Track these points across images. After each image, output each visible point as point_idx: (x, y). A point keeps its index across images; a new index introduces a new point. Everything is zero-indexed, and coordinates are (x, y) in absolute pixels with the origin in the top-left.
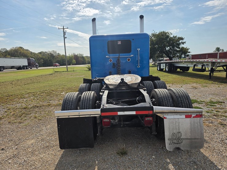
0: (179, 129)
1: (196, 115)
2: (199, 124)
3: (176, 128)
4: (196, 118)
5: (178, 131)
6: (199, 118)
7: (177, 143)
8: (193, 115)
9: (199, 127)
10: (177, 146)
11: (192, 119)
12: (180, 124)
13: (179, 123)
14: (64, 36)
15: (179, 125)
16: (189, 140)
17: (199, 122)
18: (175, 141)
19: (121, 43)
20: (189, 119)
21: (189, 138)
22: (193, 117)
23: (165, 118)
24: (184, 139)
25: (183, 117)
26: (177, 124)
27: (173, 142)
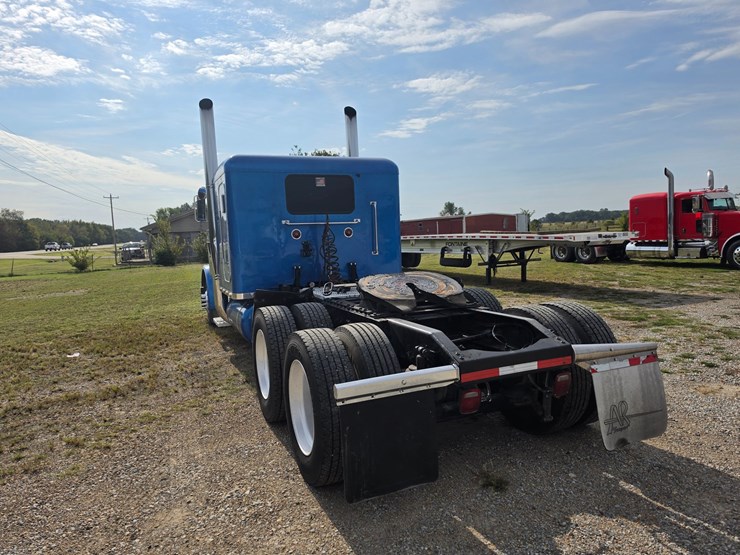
0: (622, 395)
1: (647, 356)
2: (654, 376)
3: (616, 394)
4: (647, 365)
5: (620, 399)
6: (652, 364)
7: (621, 430)
8: (643, 358)
9: (655, 383)
10: (622, 437)
11: (642, 366)
12: (623, 382)
13: (620, 379)
15: (620, 384)
16: (640, 418)
17: (654, 373)
18: (617, 425)
19: (326, 183)
20: (636, 367)
21: (641, 412)
22: (643, 362)
23: (594, 371)
24: (632, 416)
25: (626, 363)
26: (618, 383)
27: (613, 429)
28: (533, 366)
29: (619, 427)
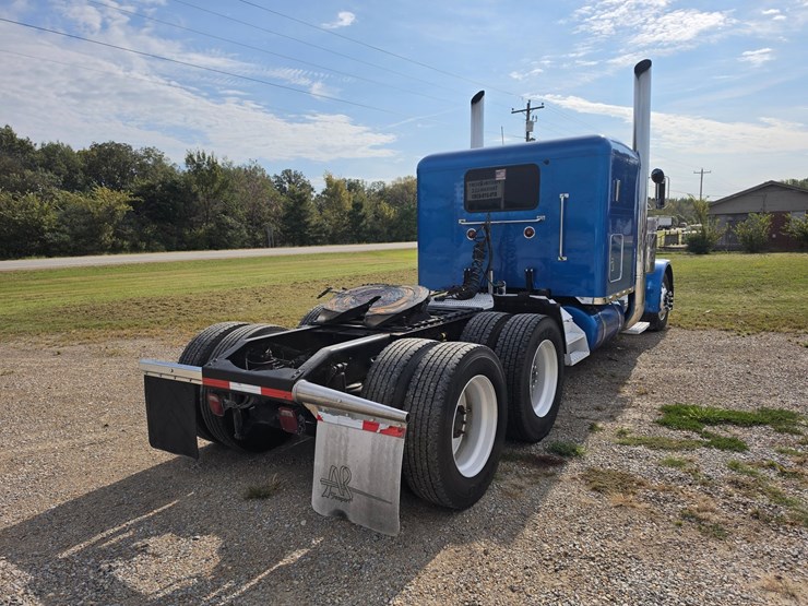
0: (345, 459)
1: (390, 427)
2: (391, 455)
3: (340, 455)
4: (387, 437)
5: (342, 464)
6: (393, 439)
7: (341, 499)
8: (383, 426)
9: (391, 465)
10: (341, 508)
11: (378, 436)
12: (350, 445)
13: (347, 440)
14: (528, 134)
15: (346, 446)
16: (364, 499)
17: (394, 451)
18: (336, 491)
19: (507, 175)
20: (369, 434)
21: (366, 491)
22: (382, 431)
23: (320, 418)
24: (355, 490)
25: (359, 424)
26: (343, 443)
27: (331, 493)
28: (257, 390)
29: (338, 494)
